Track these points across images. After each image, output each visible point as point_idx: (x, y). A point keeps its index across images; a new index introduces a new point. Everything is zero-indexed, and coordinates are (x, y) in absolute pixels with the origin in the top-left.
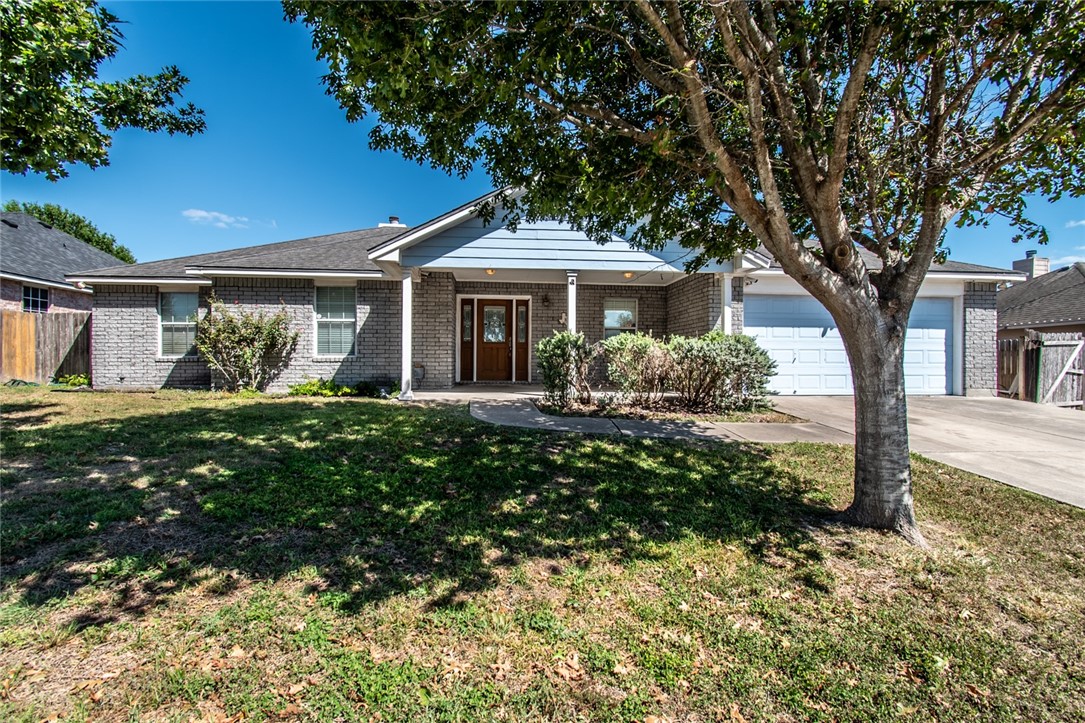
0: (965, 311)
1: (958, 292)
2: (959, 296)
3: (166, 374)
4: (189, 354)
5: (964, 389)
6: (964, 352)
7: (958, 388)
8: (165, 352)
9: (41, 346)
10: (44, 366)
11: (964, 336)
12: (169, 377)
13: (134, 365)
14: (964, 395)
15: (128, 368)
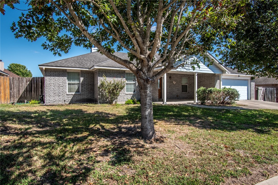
0: (251, 83)
1: (249, 78)
2: (249, 79)
3: (70, 99)
4: (76, 92)
5: (250, 98)
6: (250, 91)
7: (249, 98)
8: (69, 92)
9: (12, 89)
10: (14, 97)
11: (250, 88)
12: (71, 100)
13: (59, 96)
14: (250, 100)
15: (58, 97)
